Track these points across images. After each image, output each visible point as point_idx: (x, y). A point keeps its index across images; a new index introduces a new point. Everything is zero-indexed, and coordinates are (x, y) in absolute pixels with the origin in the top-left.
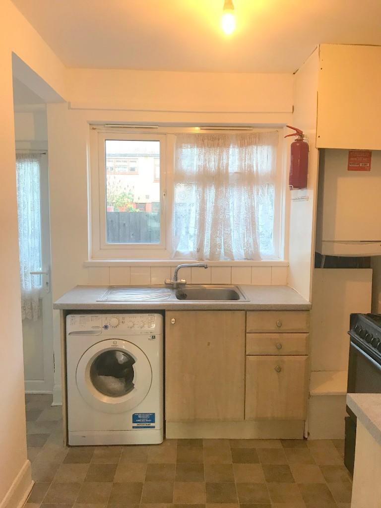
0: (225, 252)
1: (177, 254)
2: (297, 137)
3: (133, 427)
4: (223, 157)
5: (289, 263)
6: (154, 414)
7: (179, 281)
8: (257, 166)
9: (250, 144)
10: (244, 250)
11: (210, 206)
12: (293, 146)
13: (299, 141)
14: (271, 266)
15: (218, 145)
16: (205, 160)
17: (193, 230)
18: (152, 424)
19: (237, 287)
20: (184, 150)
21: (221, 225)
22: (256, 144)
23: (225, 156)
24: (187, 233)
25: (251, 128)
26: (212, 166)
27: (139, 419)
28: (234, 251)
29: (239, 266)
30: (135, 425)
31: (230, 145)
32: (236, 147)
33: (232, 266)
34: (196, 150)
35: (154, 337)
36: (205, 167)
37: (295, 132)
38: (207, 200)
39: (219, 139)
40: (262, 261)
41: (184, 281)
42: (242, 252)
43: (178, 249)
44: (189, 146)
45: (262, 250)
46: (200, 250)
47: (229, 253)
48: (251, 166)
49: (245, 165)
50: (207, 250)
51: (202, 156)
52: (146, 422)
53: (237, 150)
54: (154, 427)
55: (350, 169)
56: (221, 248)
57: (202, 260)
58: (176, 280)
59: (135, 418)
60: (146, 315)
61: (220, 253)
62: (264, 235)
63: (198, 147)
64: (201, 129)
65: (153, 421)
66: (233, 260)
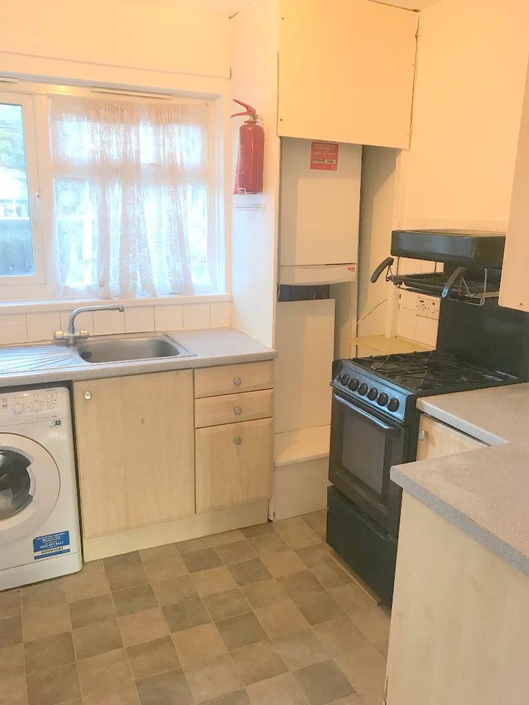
0: (142, 285)
1: (68, 291)
2: (248, 118)
3: (36, 558)
4: (130, 139)
5: (232, 297)
6: (67, 533)
7: (77, 334)
8: (181, 156)
9: (170, 121)
10: (170, 281)
11: (115, 215)
12: (243, 130)
13: (252, 123)
14: (209, 302)
15: (122, 120)
16: (103, 142)
17: (90, 253)
18: (65, 548)
19: (166, 335)
20: (65, 124)
21: (135, 244)
22: (178, 121)
23: (133, 138)
24: (81, 257)
25: (170, 97)
26: (115, 152)
27: (43, 544)
28: (156, 281)
29: (164, 304)
30: (39, 553)
31: (139, 121)
32: (149, 124)
33: (153, 306)
34: (87, 126)
35: (58, 423)
36: (103, 153)
37: (245, 110)
38: (109, 205)
39: (122, 111)
40: (197, 295)
41: (84, 333)
42: (168, 284)
43: (68, 283)
44: (74, 118)
45: (195, 280)
46: (103, 283)
47: (148, 286)
48: (172, 156)
49: (164, 153)
50: (114, 283)
51: (97, 137)
52: (55, 546)
53: (150, 129)
54: (68, 551)
55: (313, 166)
56: (136, 280)
57: (108, 298)
58: (73, 331)
59: (38, 544)
60: (42, 392)
61: (135, 287)
62: (195, 257)
63: (89, 119)
64: (92, 92)
65: (67, 543)
66: (156, 296)
